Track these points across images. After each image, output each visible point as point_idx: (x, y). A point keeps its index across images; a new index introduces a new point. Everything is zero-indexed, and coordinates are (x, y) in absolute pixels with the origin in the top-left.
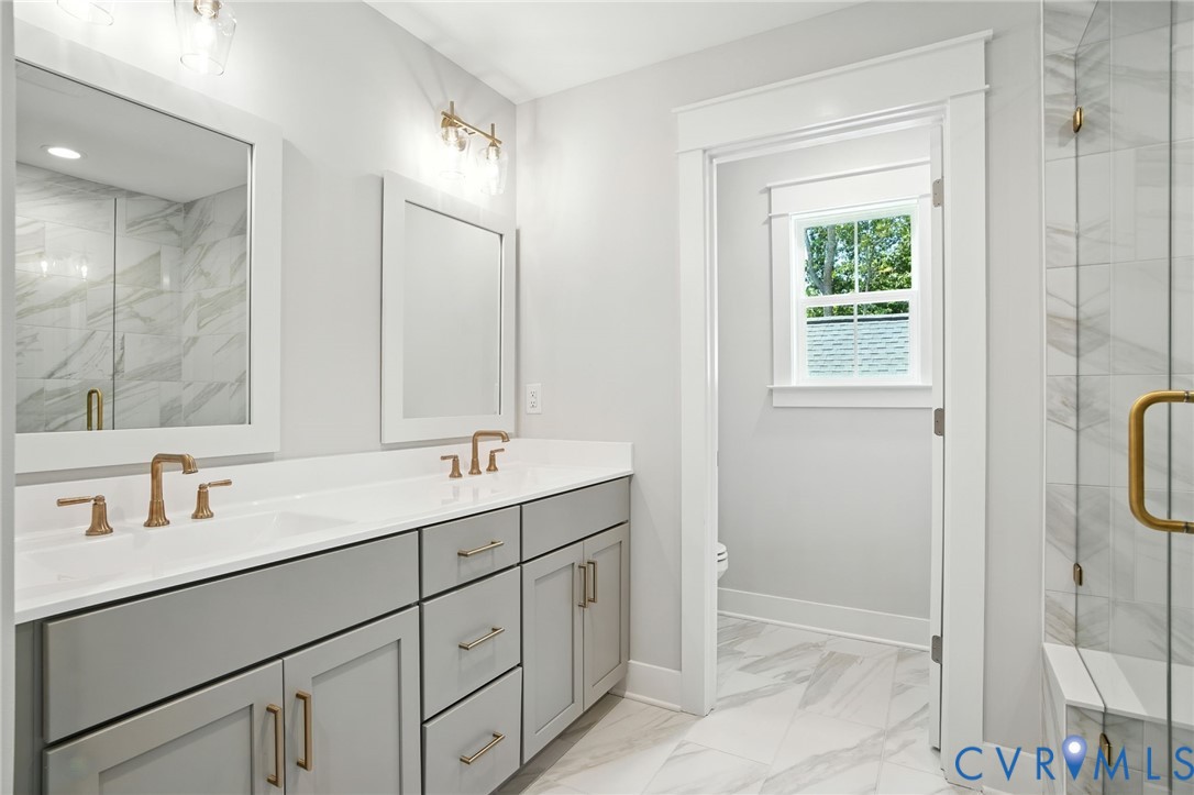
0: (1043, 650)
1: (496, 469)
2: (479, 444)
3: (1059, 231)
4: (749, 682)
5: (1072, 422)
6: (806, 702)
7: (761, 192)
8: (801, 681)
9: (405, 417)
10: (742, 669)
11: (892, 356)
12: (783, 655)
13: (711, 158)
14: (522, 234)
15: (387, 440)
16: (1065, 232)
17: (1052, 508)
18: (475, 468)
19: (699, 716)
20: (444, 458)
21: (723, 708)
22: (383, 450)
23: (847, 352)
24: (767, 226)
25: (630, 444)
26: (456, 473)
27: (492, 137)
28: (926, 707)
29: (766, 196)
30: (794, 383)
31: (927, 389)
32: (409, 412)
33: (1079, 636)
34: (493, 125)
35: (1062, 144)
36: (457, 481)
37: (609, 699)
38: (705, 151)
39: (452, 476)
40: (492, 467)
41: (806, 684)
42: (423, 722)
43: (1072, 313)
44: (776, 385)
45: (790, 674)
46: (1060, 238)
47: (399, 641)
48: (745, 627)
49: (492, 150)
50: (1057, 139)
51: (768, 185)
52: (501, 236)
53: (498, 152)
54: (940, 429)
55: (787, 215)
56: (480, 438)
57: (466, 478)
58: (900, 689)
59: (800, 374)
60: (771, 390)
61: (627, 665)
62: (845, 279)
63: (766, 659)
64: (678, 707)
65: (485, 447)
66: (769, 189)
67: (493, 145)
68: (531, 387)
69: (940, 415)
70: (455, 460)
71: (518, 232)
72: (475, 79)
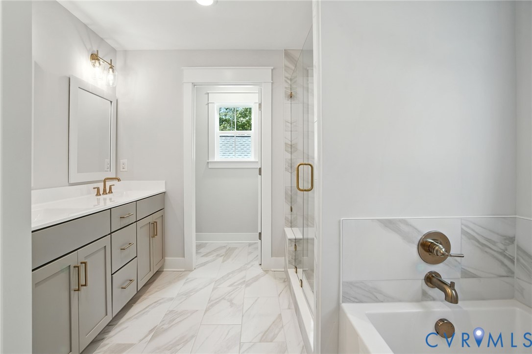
0: (284, 230)
1: (112, 192)
2: (107, 183)
3: (287, 122)
4: (205, 259)
5: (290, 171)
6: (223, 262)
7: (206, 94)
8: (222, 256)
9: (78, 172)
10: (202, 256)
11: (243, 150)
12: (215, 251)
13: (194, 85)
14: (118, 101)
15: (71, 181)
16: (289, 122)
17: (286, 193)
18: (105, 192)
19: (191, 271)
20: (94, 188)
21: (198, 268)
22: (69, 186)
23: (227, 148)
24: (207, 106)
25: (164, 181)
26: (98, 194)
27: (111, 64)
28: (257, 256)
29: (207, 95)
30: (215, 160)
31: (257, 162)
32: (79, 171)
33: (292, 224)
34: (111, 60)
35: (288, 100)
36: (99, 197)
37: (158, 273)
38: (193, 83)
39: (97, 195)
40: (110, 192)
41: (223, 257)
42: (112, 275)
43: (290, 143)
44: (210, 161)
45: (217, 255)
46: (288, 124)
47: (105, 247)
48: (200, 245)
49: (111, 70)
50: (287, 99)
51: (208, 92)
52: (111, 102)
53: (113, 71)
54: (260, 174)
55: (214, 103)
56: (107, 180)
57: (102, 197)
58: (250, 253)
59: (218, 157)
60: (208, 162)
61: (165, 259)
62: (224, 118)
63: (209, 252)
64: (184, 270)
65: (108, 184)
66: (208, 93)
67: (111, 68)
68: (122, 161)
69: (260, 169)
70: (98, 189)
71: (117, 100)
72: (102, 39)
